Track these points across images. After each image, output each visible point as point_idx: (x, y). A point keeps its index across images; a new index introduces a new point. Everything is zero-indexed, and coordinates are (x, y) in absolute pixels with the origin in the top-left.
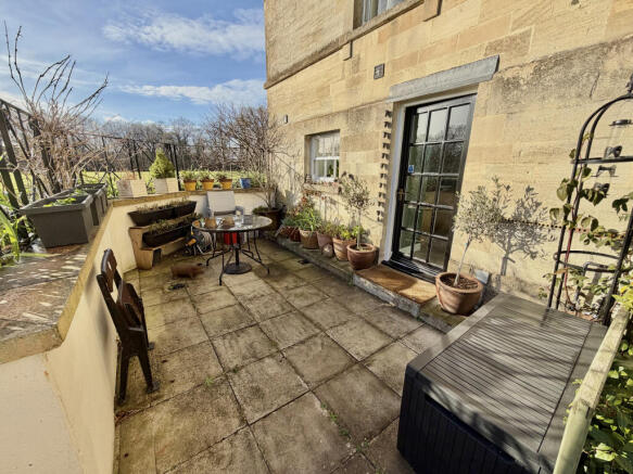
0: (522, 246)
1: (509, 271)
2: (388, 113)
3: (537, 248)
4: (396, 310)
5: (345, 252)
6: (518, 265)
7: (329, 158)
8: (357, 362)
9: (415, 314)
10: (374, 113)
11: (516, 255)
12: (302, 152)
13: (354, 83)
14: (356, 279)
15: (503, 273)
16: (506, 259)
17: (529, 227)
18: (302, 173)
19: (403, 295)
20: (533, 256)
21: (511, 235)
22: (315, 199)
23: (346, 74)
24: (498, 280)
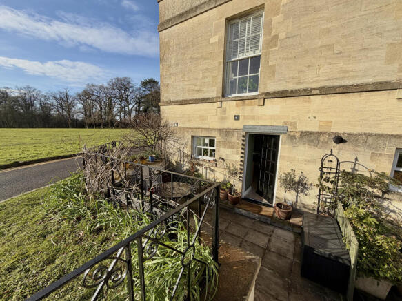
0: (302, 191)
1: (299, 200)
2: (243, 136)
3: (307, 192)
4: (261, 222)
5: (226, 197)
6: (302, 198)
7: (205, 147)
8: (265, 249)
9: (269, 222)
10: (236, 134)
11: (300, 195)
12: (190, 143)
13: (223, 119)
14: (237, 210)
15: (297, 201)
16: (297, 196)
17: (304, 185)
18: (189, 153)
19: (262, 215)
20: (306, 195)
21: (298, 188)
22: (198, 168)
23: (218, 114)
24: (295, 204)
